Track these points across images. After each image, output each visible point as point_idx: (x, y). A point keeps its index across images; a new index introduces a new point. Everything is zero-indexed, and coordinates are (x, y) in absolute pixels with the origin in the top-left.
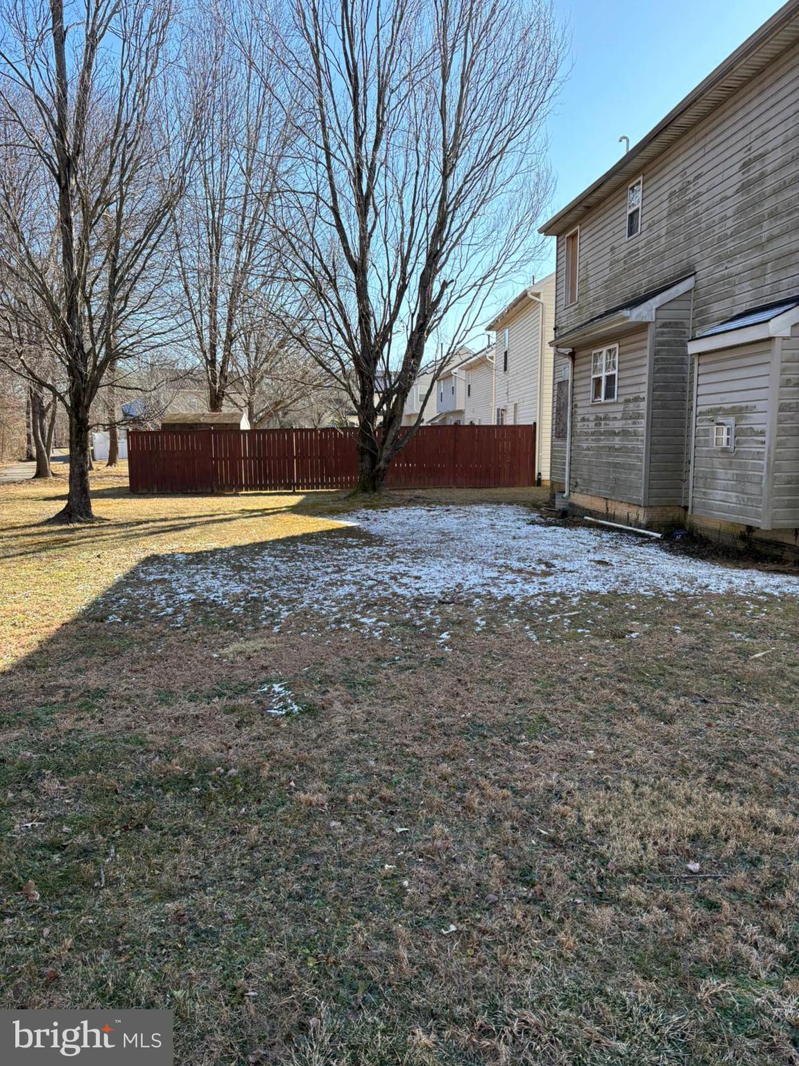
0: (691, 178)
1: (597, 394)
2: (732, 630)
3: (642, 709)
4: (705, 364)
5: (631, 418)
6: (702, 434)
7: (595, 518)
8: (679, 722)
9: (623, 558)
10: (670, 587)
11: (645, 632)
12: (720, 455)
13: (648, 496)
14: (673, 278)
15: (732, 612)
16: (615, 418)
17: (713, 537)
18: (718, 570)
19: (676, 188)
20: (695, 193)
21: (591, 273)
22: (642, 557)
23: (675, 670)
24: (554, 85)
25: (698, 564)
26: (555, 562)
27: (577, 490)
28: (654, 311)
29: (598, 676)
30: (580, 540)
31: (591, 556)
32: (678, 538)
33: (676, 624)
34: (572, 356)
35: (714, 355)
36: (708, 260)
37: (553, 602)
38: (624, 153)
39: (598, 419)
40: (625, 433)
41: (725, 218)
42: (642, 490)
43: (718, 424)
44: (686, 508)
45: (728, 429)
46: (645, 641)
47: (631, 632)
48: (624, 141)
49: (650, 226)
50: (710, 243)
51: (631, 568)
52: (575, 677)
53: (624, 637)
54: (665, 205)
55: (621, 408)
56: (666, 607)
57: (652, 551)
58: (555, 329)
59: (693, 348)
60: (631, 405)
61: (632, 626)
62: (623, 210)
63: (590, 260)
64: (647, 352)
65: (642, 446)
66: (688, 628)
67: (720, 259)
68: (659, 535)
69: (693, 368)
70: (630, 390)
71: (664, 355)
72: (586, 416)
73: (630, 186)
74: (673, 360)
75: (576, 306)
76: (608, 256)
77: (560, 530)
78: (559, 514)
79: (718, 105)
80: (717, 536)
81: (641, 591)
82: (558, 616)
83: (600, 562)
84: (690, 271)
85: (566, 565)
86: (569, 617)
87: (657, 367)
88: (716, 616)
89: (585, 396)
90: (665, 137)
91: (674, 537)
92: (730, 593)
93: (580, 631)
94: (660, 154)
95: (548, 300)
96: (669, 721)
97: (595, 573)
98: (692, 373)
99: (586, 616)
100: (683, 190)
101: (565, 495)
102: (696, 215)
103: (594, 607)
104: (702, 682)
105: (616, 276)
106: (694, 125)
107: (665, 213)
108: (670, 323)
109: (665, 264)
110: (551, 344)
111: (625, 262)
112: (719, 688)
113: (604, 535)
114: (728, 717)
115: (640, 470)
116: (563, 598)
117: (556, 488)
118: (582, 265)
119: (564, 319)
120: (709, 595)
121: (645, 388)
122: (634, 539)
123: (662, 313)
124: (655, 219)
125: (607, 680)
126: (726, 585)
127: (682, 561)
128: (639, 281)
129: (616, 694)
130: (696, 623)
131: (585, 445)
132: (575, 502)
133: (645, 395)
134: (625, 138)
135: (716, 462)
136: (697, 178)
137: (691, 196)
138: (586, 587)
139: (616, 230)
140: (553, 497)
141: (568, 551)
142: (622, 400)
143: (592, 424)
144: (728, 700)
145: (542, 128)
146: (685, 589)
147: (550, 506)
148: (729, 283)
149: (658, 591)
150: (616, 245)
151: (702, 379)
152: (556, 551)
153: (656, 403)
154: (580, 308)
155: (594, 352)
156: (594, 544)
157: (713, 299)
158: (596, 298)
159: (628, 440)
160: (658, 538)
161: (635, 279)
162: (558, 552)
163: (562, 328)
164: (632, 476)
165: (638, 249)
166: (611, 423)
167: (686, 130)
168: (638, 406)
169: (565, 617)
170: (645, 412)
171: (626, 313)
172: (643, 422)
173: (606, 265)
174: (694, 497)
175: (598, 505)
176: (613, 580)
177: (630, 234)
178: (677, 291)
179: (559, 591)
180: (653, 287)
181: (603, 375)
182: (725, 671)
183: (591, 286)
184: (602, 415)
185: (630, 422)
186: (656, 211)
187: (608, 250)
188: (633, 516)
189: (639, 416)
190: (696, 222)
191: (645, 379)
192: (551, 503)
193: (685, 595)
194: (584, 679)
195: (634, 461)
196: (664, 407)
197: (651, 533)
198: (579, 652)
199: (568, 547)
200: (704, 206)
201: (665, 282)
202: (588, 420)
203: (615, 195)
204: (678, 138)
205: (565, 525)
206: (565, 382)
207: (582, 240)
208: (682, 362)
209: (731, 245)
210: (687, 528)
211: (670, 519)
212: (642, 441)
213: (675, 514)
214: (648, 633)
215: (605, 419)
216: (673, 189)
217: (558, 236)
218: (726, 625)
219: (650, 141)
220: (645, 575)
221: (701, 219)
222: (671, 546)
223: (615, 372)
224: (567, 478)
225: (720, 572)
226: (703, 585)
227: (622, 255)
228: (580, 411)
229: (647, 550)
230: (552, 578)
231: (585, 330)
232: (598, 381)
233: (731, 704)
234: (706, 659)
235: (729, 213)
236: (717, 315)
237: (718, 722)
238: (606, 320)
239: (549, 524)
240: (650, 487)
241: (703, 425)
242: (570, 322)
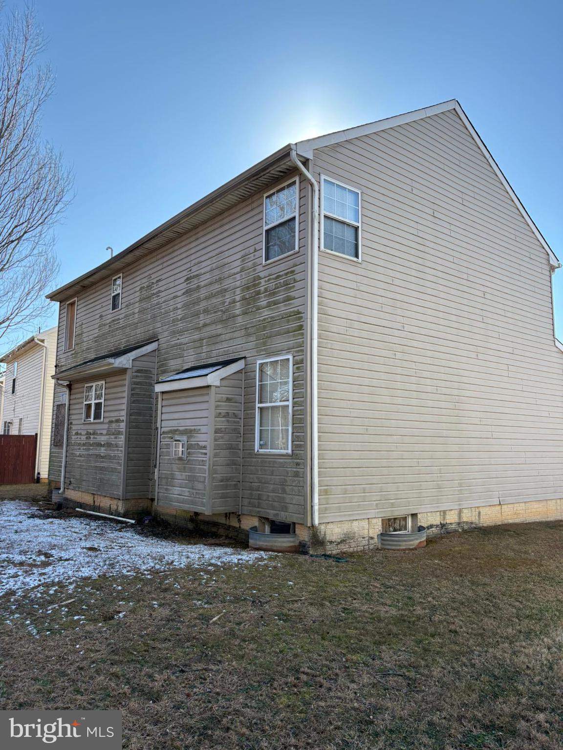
0: (154, 281)
1: (88, 415)
2: (193, 599)
3: (133, 690)
4: (166, 399)
5: (113, 434)
6: (165, 447)
7: (84, 509)
8: (165, 697)
9: (108, 543)
10: (146, 566)
11: (130, 611)
12: (177, 462)
13: (126, 491)
14: (143, 341)
15: (193, 584)
16: (101, 434)
17: (171, 520)
18: (178, 548)
19: (145, 285)
20: (157, 290)
21: (85, 330)
22: (123, 541)
23: (158, 645)
24: (60, 205)
25: (163, 543)
26: (53, 552)
27: (71, 487)
28: (131, 361)
29: (93, 662)
30: (73, 530)
31: (83, 544)
32: (147, 522)
33: (153, 599)
34: (70, 387)
35: (172, 393)
36: (167, 332)
37: (51, 592)
38: (110, 258)
39: (88, 434)
40: (108, 445)
41: (176, 309)
42: (121, 487)
43: (176, 441)
44: (153, 500)
45: (183, 444)
46: (130, 620)
47: (119, 612)
48: (110, 250)
49: (127, 306)
50: (168, 322)
51: (115, 552)
52: (73, 668)
53: (113, 618)
54: (138, 294)
55: (106, 426)
56: (145, 584)
57: (129, 534)
58: (56, 366)
59: (159, 388)
60: (114, 425)
61: (119, 606)
62: (109, 293)
63: (84, 322)
64: (126, 388)
65: (122, 455)
66: (163, 602)
67: (174, 333)
68: (133, 522)
69: (157, 401)
70: (112, 414)
71: (137, 391)
72: (79, 432)
73: (114, 278)
74: (144, 395)
75: (73, 352)
76: (98, 321)
77: (57, 521)
78: (55, 507)
79: (170, 241)
80: (174, 519)
81: (124, 571)
82: (56, 606)
83: (91, 549)
84: (155, 338)
85: (64, 555)
86: (66, 606)
87: (133, 399)
88: (182, 588)
89: (78, 417)
90: (137, 253)
91: (144, 522)
92: (189, 567)
93: (76, 618)
94: (133, 262)
95: (51, 345)
96: (157, 699)
97: (87, 559)
98: (157, 404)
99: (81, 601)
100: (149, 287)
101: (60, 491)
102: (158, 304)
103: (87, 592)
104: (179, 652)
105: (103, 335)
106: (156, 249)
107: (138, 299)
108: (142, 370)
109: (138, 331)
110: (53, 377)
111: (110, 326)
112: (191, 656)
113: (92, 524)
114: (201, 683)
115: (120, 472)
116: (61, 587)
117: (53, 485)
118: (78, 325)
119: (63, 360)
120: (174, 570)
121: (124, 413)
122: (115, 525)
123: (137, 363)
124: (131, 301)
125: (101, 666)
126: (185, 560)
127: (151, 541)
128: (120, 340)
129: (110, 679)
130: (168, 596)
131: (78, 453)
132: (69, 497)
133: (124, 418)
134: (110, 248)
135: (175, 467)
136: (158, 281)
137: (155, 291)
138: (80, 574)
139: (104, 304)
140: (50, 492)
141: (64, 541)
142: (107, 420)
143: (84, 438)
144: (200, 666)
145: (51, 231)
146: (157, 567)
147: (49, 501)
148: (180, 349)
149: (137, 570)
150: (103, 314)
151: (165, 410)
152: (54, 542)
153: (132, 424)
154: (76, 353)
155: (86, 385)
156: (85, 532)
157: (171, 358)
158: (88, 347)
159: (110, 450)
160: (132, 524)
161: (116, 339)
162: (56, 542)
163: (62, 366)
164: (114, 477)
165: (119, 319)
166: (98, 437)
167: (151, 251)
168: (119, 426)
169: (63, 606)
170: (124, 430)
171: (111, 360)
172: (123, 437)
173: (97, 326)
174: (159, 492)
175: (87, 499)
176: (101, 564)
177: (114, 308)
178: (147, 350)
179: (57, 580)
180: (129, 345)
181: (93, 402)
182: (194, 638)
183: (85, 339)
184: (92, 431)
185: (113, 437)
186: (131, 297)
187: (98, 316)
188: (114, 507)
189: (119, 433)
190: (157, 308)
191: (124, 407)
192: (48, 498)
193: (157, 572)
194: (82, 669)
195: (115, 466)
196: (137, 427)
197: (128, 520)
198: (75, 641)
199: (64, 536)
200: (163, 299)
201: (138, 343)
202: (81, 434)
203: (104, 281)
204: (146, 255)
205: (59, 517)
206: (63, 405)
207: (79, 307)
208: (150, 397)
209: (181, 325)
210: (153, 515)
211: (140, 509)
212: (121, 451)
213: (144, 504)
214: (133, 611)
215: (94, 434)
216: (143, 285)
217: (61, 302)
218: (190, 595)
219: (128, 254)
220: (127, 557)
221: (161, 306)
222: (142, 530)
223: (102, 401)
224: (62, 479)
225: (179, 549)
226: (170, 561)
227: (108, 321)
228: (74, 427)
229: (125, 534)
230: (50, 568)
231: (80, 369)
232: (89, 407)
233: (202, 670)
234: (179, 629)
235: (179, 306)
236: (173, 368)
237: (195, 690)
238: (96, 364)
239: (47, 517)
240: (127, 485)
241: (166, 441)
242: (68, 362)
